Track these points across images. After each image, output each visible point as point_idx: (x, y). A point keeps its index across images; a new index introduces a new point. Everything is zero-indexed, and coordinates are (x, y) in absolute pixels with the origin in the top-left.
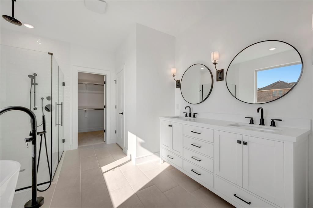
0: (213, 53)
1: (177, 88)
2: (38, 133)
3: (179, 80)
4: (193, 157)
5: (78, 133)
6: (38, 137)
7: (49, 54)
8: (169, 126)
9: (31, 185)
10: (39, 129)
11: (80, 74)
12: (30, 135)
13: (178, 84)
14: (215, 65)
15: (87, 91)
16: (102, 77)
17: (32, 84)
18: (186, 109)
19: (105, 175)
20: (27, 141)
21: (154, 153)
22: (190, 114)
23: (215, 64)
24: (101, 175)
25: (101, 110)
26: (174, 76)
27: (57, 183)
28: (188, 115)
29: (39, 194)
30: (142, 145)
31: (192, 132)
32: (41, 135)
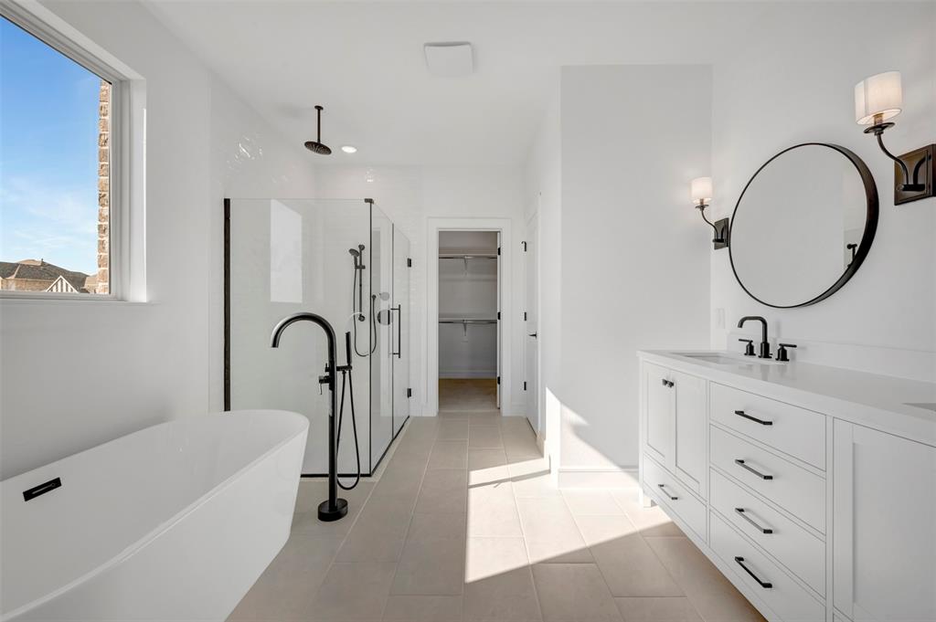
0: (862, 83)
1: (716, 248)
2: (339, 369)
3: (728, 219)
4: (741, 510)
5: (440, 380)
6: (339, 375)
7: (367, 200)
8: (666, 382)
9: (327, 472)
10: (341, 360)
11: (443, 235)
12: (326, 371)
13: (723, 236)
14: (879, 135)
15: (469, 276)
16: (493, 236)
17: (356, 267)
18: (741, 325)
19: (472, 491)
20: (321, 381)
21: (623, 467)
22: (766, 346)
23: (879, 128)
24: (463, 489)
25: (492, 324)
26: (702, 207)
27: (377, 481)
28: (757, 350)
29: (340, 494)
30: (578, 431)
31: (741, 413)
32: (344, 373)
